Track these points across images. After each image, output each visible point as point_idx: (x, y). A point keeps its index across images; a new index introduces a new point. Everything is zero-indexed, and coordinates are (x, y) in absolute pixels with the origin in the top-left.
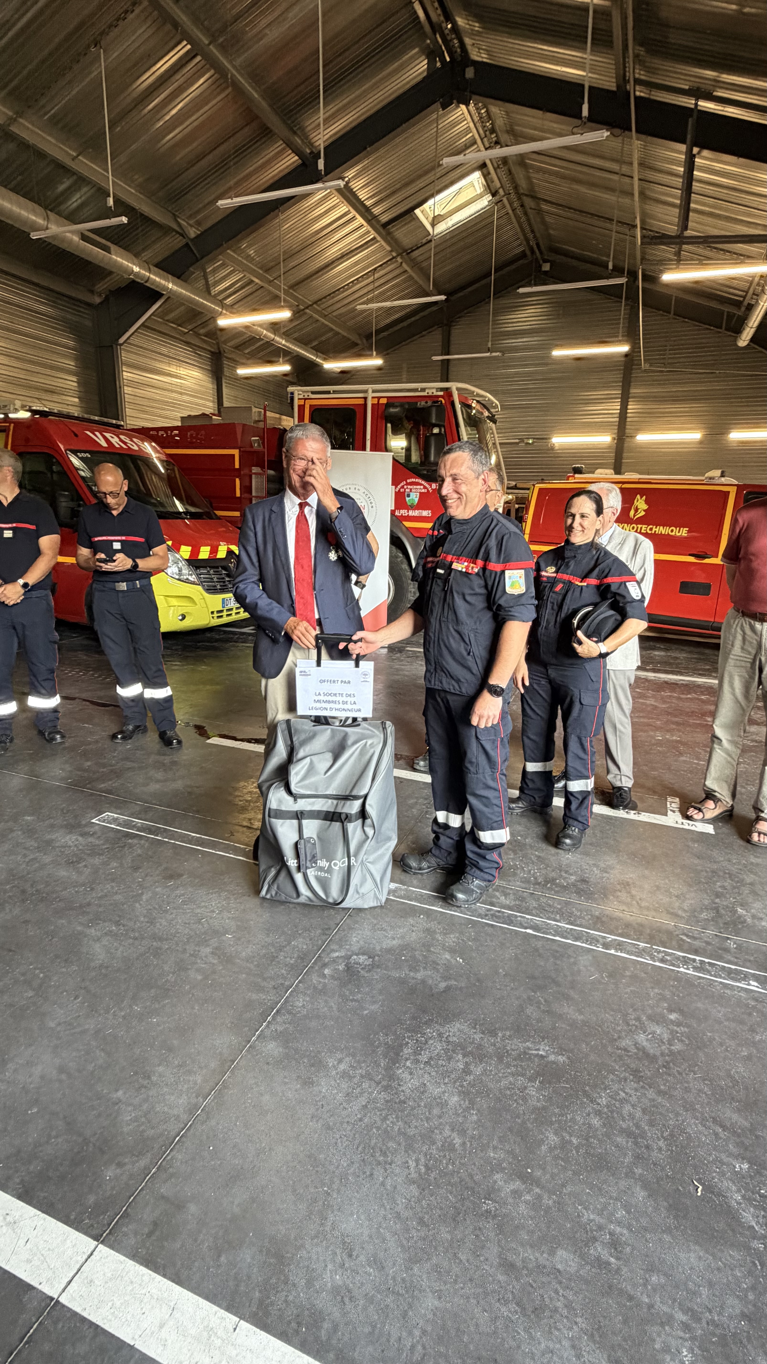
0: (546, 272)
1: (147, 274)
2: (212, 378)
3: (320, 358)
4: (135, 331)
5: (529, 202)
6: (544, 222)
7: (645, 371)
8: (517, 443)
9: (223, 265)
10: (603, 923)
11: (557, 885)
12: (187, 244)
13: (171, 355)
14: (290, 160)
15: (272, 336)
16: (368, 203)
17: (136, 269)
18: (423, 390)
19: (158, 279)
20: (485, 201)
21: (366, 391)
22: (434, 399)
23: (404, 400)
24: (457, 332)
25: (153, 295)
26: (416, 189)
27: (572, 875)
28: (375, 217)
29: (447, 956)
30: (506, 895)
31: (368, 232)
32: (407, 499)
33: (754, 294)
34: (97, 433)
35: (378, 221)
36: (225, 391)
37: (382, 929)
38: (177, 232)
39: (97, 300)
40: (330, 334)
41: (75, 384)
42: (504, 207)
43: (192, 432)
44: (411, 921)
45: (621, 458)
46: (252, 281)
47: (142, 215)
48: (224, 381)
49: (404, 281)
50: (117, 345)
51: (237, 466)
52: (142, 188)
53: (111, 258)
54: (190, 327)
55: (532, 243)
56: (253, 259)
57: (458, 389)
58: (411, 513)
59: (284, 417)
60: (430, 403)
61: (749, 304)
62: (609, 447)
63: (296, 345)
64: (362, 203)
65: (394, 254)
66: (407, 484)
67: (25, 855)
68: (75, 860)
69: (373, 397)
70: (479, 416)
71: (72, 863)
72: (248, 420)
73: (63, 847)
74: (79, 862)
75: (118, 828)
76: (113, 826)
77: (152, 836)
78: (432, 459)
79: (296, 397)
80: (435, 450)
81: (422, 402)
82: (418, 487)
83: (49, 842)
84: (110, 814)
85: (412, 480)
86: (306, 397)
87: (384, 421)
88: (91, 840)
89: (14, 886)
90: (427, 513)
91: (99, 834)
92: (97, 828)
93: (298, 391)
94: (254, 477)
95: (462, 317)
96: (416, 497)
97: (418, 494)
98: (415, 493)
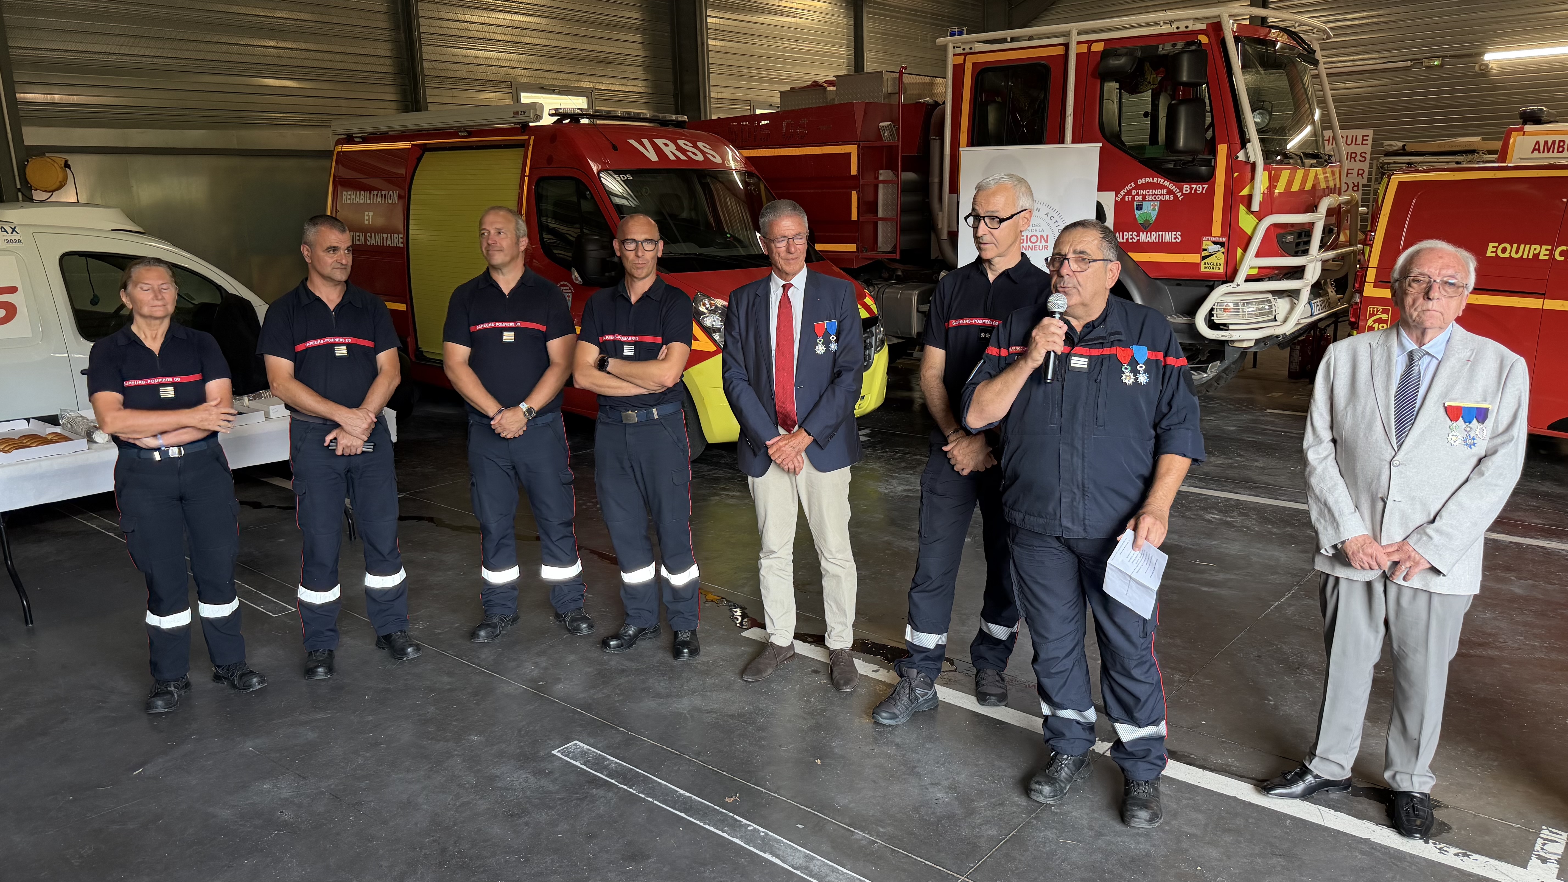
8: (1408, 68)
18: (1170, 22)
21: (1067, 34)
22: (1190, 37)
23: (1137, 44)
32: (1137, 213)
34: (646, 141)
41: (640, 46)
43: (790, 119)
48: (866, 10)
51: (854, 171)
57: (1233, 17)
58: (1144, 237)
59: (939, 80)
60: (1180, 45)
66: (1138, 187)
67: (458, 796)
68: (516, 812)
69: (1078, 43)
70: (1287, 52)
71: (511, 815)
72: (876, 94)
73: (508, 790)
74: (520, 816)
75: (584, 767)
76: (577, 764)
77: (625, 787)
78: (1181, 144)
79: (951, 51)
80: (1186, 129)
81: (1166, 44)
82: (1158, 192)
83: (492, 778)
84: (579, 743)
85: (1147, 179)
86: (967, 50)
87: (1099, 81)
88: (544, 782)
89: (434, 841)
90: (1174, 236)
91: (557, 775)
92: (557, 764)
93: (954, 43)
94: (880, 185)
96: (1154, 209)
97: (1157, 203)
98: (1152, 203)
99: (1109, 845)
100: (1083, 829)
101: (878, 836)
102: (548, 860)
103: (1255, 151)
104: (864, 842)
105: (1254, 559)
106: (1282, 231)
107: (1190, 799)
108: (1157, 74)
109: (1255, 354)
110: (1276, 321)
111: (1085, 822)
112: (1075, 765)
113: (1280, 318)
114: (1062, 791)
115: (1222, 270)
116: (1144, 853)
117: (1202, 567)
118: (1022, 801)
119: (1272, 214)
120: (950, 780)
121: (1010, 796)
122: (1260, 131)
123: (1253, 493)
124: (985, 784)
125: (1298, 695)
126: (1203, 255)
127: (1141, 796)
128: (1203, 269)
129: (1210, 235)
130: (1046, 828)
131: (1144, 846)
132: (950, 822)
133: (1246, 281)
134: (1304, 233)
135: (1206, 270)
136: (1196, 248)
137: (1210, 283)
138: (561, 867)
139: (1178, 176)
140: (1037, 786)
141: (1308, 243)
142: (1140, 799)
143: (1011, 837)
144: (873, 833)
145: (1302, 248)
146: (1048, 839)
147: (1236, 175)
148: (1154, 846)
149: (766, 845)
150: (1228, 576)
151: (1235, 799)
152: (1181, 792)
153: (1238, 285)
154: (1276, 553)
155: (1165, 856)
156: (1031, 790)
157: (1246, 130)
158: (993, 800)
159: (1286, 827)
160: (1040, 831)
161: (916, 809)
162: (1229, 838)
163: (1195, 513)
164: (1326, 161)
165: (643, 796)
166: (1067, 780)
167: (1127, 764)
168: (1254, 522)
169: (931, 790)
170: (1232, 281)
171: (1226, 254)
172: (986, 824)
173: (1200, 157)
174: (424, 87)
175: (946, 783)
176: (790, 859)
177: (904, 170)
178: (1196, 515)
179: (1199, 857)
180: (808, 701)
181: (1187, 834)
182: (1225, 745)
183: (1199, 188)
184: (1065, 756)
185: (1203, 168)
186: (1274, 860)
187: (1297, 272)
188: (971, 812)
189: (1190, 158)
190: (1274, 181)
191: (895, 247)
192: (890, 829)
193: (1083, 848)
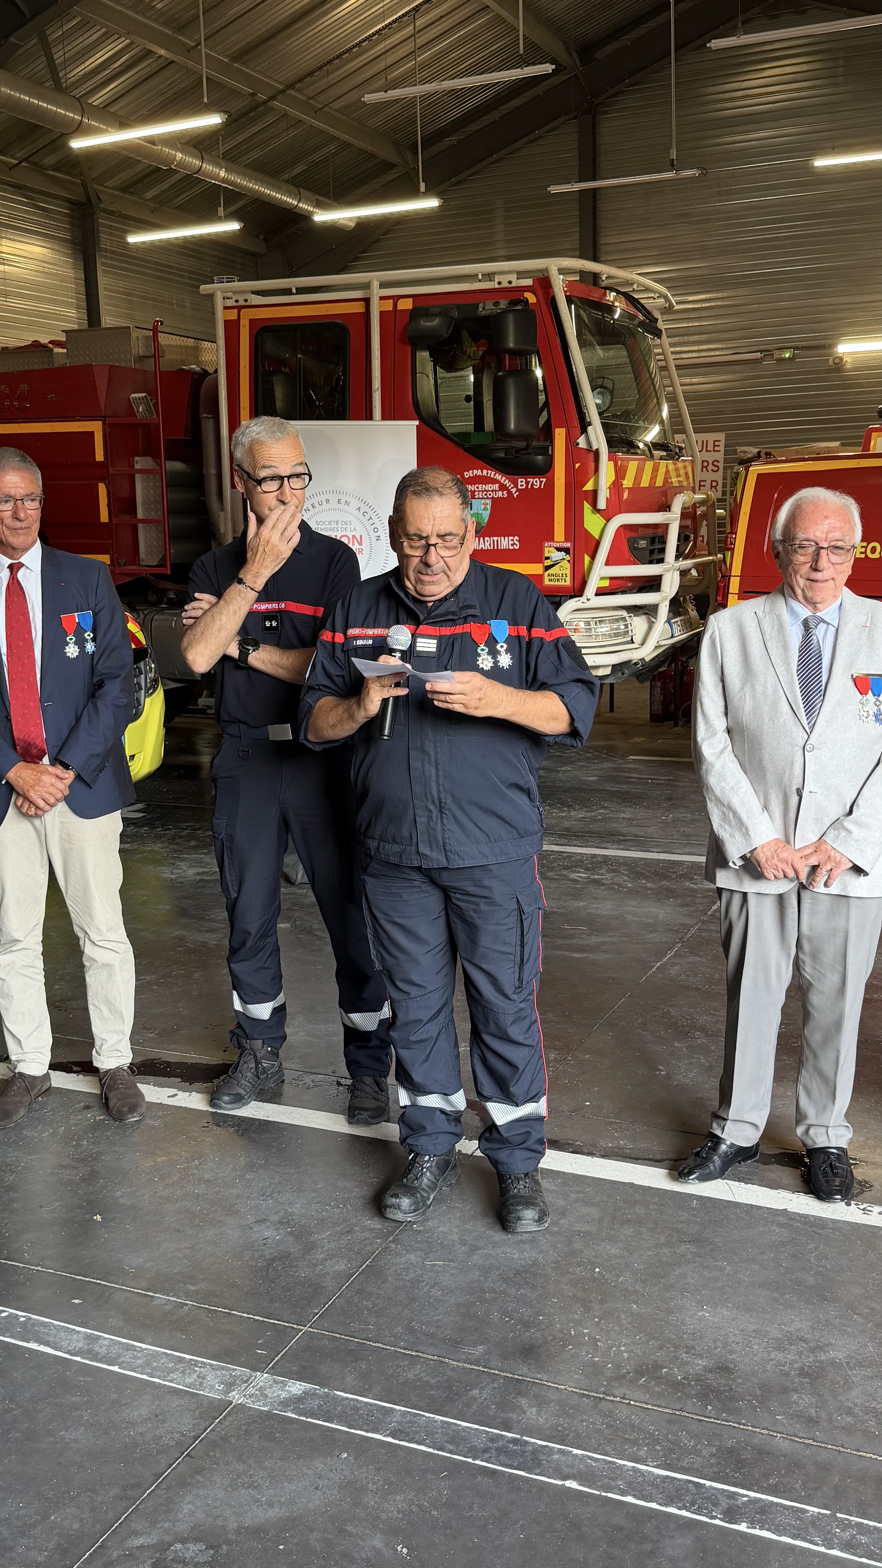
2: (75, 259)
3: (307, 201)
8: (757, 361)
10: (740, 1463)
11: (659, 1380)
15: (197, 163)
18: (489, 276)
21: (366, 286)
22: (514, 295)
23: (451, 301)
27: (701, 1356)
29: (378, 1542)
30: (541, 1403)
36: (103, 282)
37: (251, 1486)
40: (332, 148)
44: (319, 1465)
46: (149, 53)
48: (99, 261)
51: (100, 456)
54: (21, 155)
57: (561, 271)
59: (206, 344)
60: (503, 304)
63: (251, 178)
69: (382, 298)
70: (627, 323)
72: (123, 357)
78: (512, 426)
79: (219, 304)
80: (517, 407)
81: (487, 302)
82: (489, 487)
85: (475, 472)
86: (242, 303)
87: (409, 348)
90: (511, 542)
93: (223, 291)
94: (138, 477)
95: (620, 93)
96: (485, 509)
97: (489, 502)
98: (483, 501)
99: (488, 1259)
100: (454, 1245)
101: (188, 1296)
103: (597, 436)
104: (168, 1307)
105: (629, 918)
106: (634, 535)
107: (580, 1192)
108: (478, 347)
109: (612, 685)
110: (633, 643)
111: (455, 1237)
112: (438, 1168)
113: (638, 639)
114: (424, 1203)
115: (568, 582)
116: (530, 1263)
117: (572, 932)
118: (376, 1224)
119: (620, 513)
120: (281, 1214)
121: (360, 1219)
122: (600, 414)
123: (622, 847)
124: (327, 1211)
125: (692, 1061)
126: (546, 564)
127: (522, 1192)
128: (547, 582)
129: (552, 540)
130: (408, 1252)
131: (529, 1254)
132: (284, 1263)
133: (597, 595)
134: (657, 540)
135: (551, 583)
136: (537, 557)
137: (557, 598)
139: (511, 467)
140: (394, 1200)
141: (663, 550)
142: (522, 1197)
143: (364, 1269)
144: (181, 1294)
145: (656, 556)
146: (411, 1263)
147: (577, 465)
148: (542, 1252)
149: (29, 1331)
150: (601, 939)
151: (632, 1185)
152: (569, 1185)
153: (588, 600)
154: (654, 910)
155: (556, 1262)
156: (386, 1207)
157: (585, 411)
158: (338, 1229)
159: (693, 1209)
160: (401, 1256)
161: (238, 1255)
162: (628, 1231)
163: (559, 873)
164: (676, 454)
166: (429, 1187)
167: (502, 1156)
168: (626, 878)
169: (256, 1229)
170: (581, 596)
171: (572, 562)
172: (331, 1259)
173: (535, 443)
175: (275, 1218)
176: (64, 1344)
177: (167, 459)
178: (561, 875)
179: (595, 1257)
180: (79, 1145)
181: (579, 1233)
182: (615, 1126)
183: (537, 482)
184: (427, 1158)
185: (540, 457)
186: (683, 1248)
187: (652, 584)
188: (310, 1248)
189: (523, 444)
190: (620, 473)
191: (164, 559)
192: (203, 1285)
193: (455, 1268)
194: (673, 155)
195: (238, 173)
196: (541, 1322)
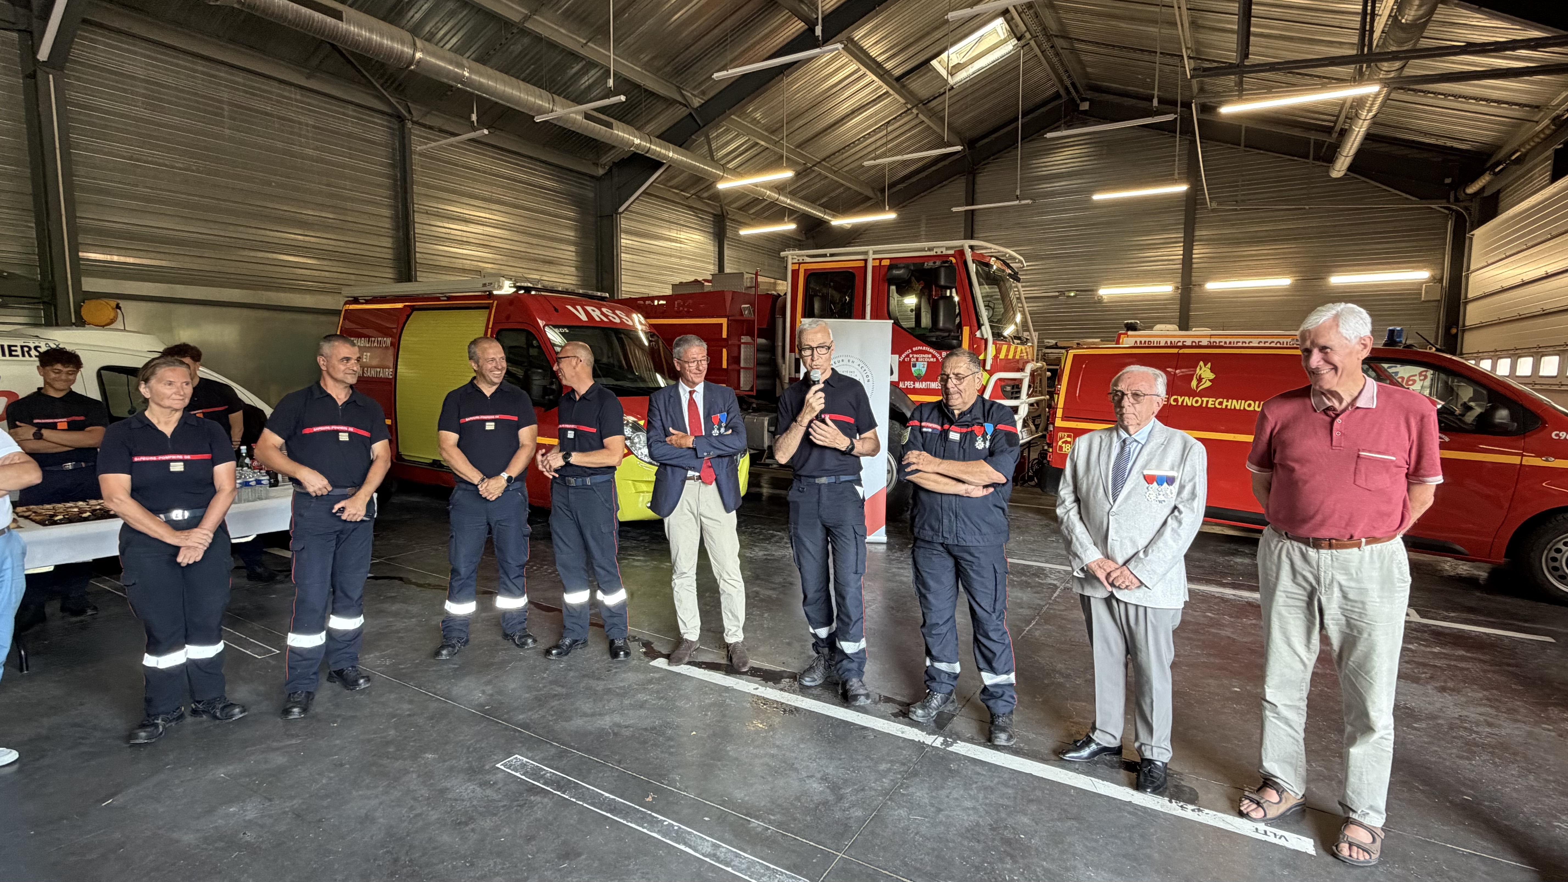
0: (1085, 112)
1: (648, 145)
2: (714, 241)
3: (829, 214)
4: (637, 198)
5: (1060, 43)
6: (1080, 62)
7: (1213, 210)
8: (1057, 297)
9: (727, 131)
12: (690, 114)
13: (672, 220)
14: (798, 26)
15: (776, 196)
16: (879, 59)
17: (637, 141)
18: (931, 249)
19: (658, 149)
20: (1010, 47)
21: (866, 253)
22: (944, 258)
23: (910, 261)
24: (983, 179)
25: (654, 164)
26: (933, 39)
28: (887, 72)
31: (881, 87)
32: (913, 369)
33: (1347, 118)
34: (579, 307)
35: (891, 75)
36: (727, 252)
38: (681, 103)
39: (601, 172)
40: (842, 189)
41: (573, 254)
42: (1032, 49)
43: (679, 301)
45: (1188, 310)
46: (757, 144)
47: (646, 90)
48: (726, 242)
49: (920, 132)
50: (617, 214)
51: (724, 335)
52: (647, 66)
53: (612, 133)
54: (692, 192)
55: (1068, 83)
56: (759, 122)
57: (971, 247)
58: (918, 385)
60: (938, 263)
61: (1342, 130)
62: (1172, 299)
63: (802, 203)
64: (873, 60)
65: (909, 106)
66: (913, 352)
67: (412, 808)
68: (463, 820)
69: (874, 259)
70: (1001, 274)
71: (459, 823)
72: (736, 286)
73: (456, 800)
74: (466, 824)
75: (523, 777)
76: (518, 774)
77: (559, 793)
79: (790, 262)
80: (944, 316)
81: (930, 262)
82: (926, 356)
83: (443, 791)
84: (519, 757)
85: (919, 348)
86: (801, 261)
87: (886, 284)
88: (489, 792)
89: (387, 852)
91: (500, 785)
92: (500, 775)
93: (793, 255)
94: (742, 346)
95: (988, 163)
96: (924, 367)
97: (926, 363)
98: (922, 363)
99: (949, 819)
100: (926, 806)
101: (770, 823)
102: (491, 862)
103: (986, 331)
104: (759, 829)
106: (1004, 384)
107: (1000, 777)
108: (920, 284)
111: (927, 801)
116: (975, 824)
118: (878, 786)
119: (998, 372)
120: (822, 773)
121: (868, 782)
122: (988, 320)
124: (848, 774)
130: (899, 808)
131: (974, 818)
132: (825, 808)
134: (1017, 387)
138: (503, 869)
139: (938, 346)
141: (1020, 391)
143: (873, 818)
144: (767, 821)
146: (902, 816)
148: (981, 817)
149: (679, 837)
151: (1032, 775)
152: (993, 772)
155: (991, 826)
157: (981, 318)
158: (856, 787)
159: (1072, 796)
160: (895, 810)
161: (798, 799)
162: (1034, 807)
164: (1025, 341)
165: (574, 800)
167: (990, 703)
169: (807, 782)
172: (853, 808)
173: (953, 334)
174: (416, 271)
175: (819, 775)
176: (700, 848)
177: (758, 337)
181: (1002, 805)
186: (1069, 823)
188: (840, 798)
189: (947, 334)
190: (998, 351)
191: (752, 387)
192: (778, 816)
193: (929, 822)
194: (1018, 193)
195: (796, 201)
196: (986, 868)
